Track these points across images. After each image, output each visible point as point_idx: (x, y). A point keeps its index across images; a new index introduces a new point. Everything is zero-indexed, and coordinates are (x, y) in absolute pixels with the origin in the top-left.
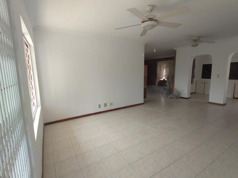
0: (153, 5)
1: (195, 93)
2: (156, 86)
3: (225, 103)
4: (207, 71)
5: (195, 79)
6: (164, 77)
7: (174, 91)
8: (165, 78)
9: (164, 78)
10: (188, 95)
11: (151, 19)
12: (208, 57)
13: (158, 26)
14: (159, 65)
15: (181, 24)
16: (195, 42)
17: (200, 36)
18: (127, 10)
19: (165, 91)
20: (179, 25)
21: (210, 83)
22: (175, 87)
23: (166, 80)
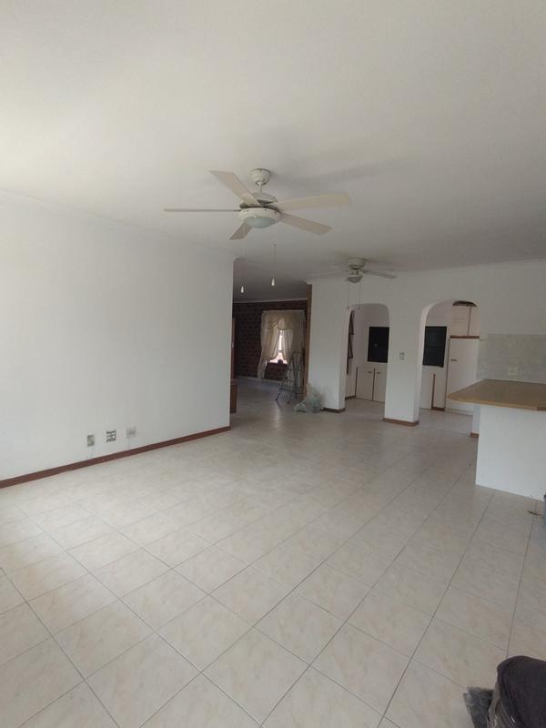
0: (269, 171)
1: (354, 397)
2: (259, 379)
3: (417, 419)
4: (378, 344)
5: (355, 362)
6: (280, 354)
7: (308, 393)
8: (282, 358)
9: (279, 357)
10: (340, 403)
11: (265, 205)
12: (381, 309)
13: (280, 223)
14: (266, 321)
15: (330, 228)
16: (355, 271)
17: (364, 259)
18: (212, 172)
19: (284, 393)
20: (325, 229)
21: (386, 374)
22: (309, 382)
23: (285, 362)
